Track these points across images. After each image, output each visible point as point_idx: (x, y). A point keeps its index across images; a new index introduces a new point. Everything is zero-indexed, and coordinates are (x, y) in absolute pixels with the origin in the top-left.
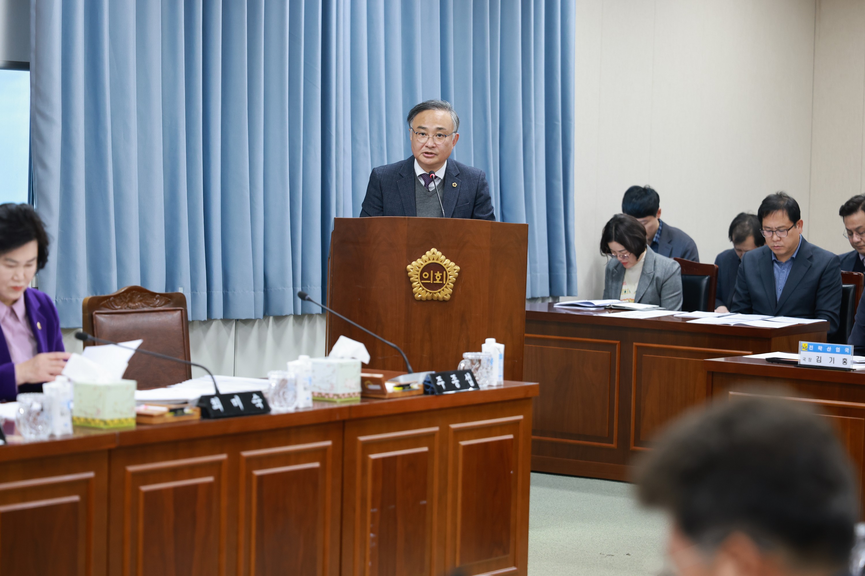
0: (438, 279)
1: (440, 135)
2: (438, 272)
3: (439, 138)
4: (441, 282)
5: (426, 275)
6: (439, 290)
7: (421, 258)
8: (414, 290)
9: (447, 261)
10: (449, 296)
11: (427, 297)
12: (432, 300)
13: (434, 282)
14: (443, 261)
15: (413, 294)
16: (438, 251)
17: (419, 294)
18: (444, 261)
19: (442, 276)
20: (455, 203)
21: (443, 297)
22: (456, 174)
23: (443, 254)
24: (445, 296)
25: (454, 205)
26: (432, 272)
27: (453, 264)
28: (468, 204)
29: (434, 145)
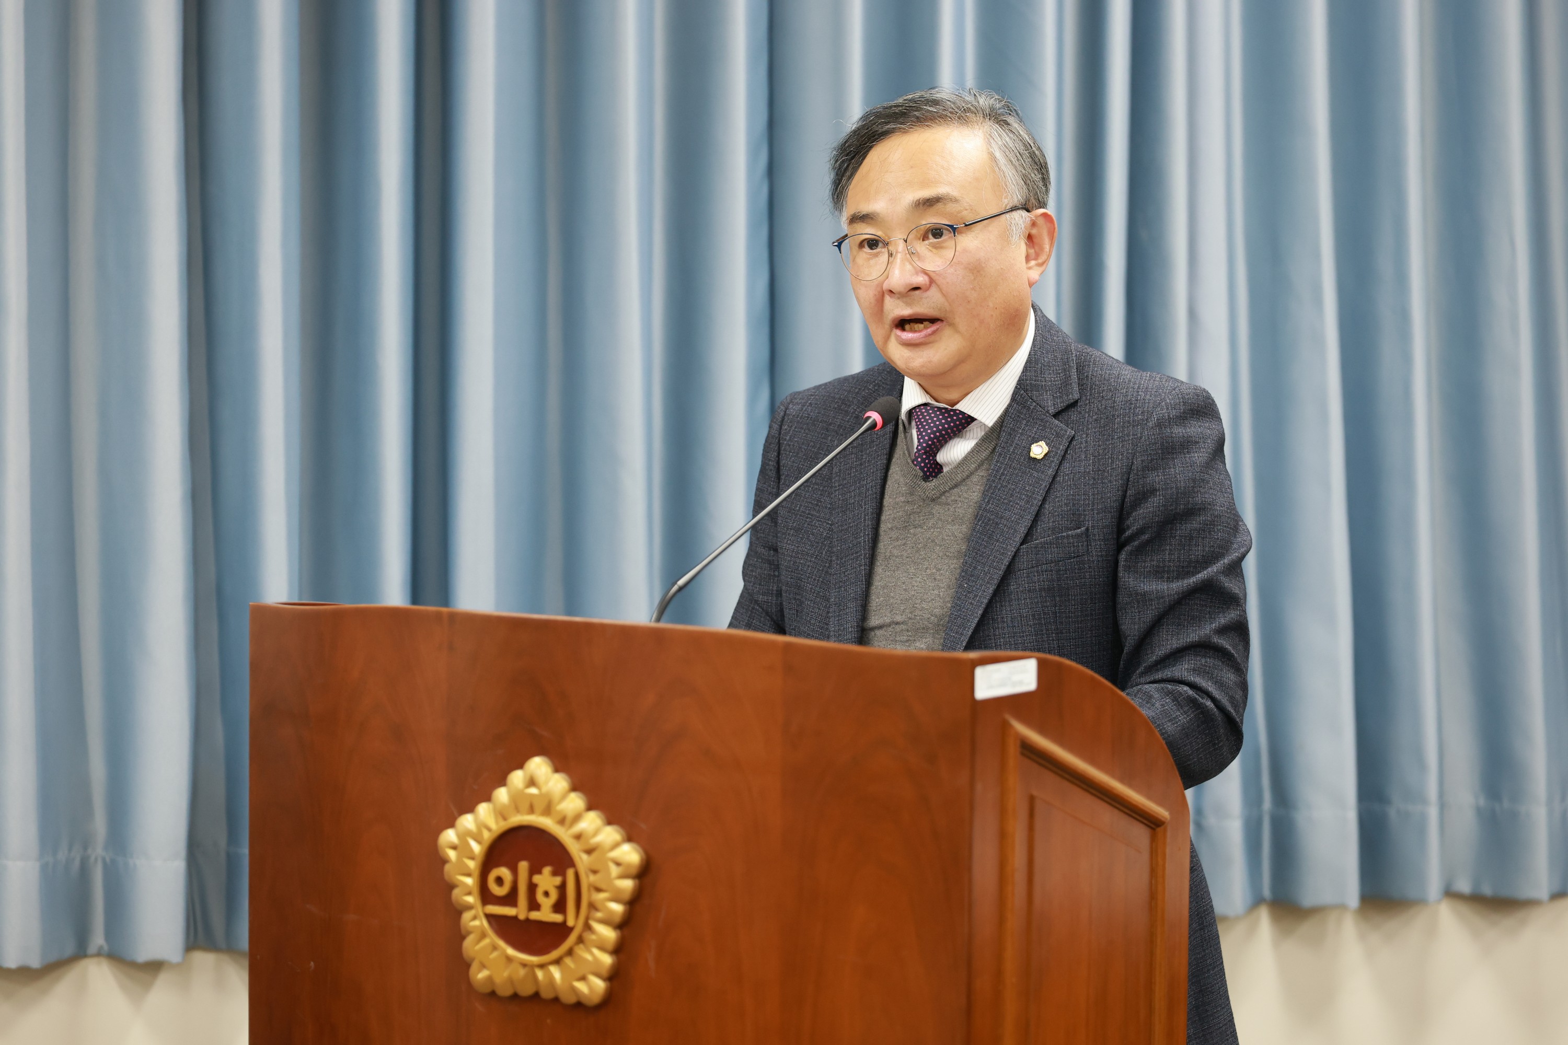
0: (547, 903)
1: (937, 232)
2: (547, 870)
3: (936, 247)
4: (558, 918)
5: (499, 881)
6: (555, 954)
7: (488, 799)
8: (468, 943)
9: (591, 821)
10: (599, 985)
11: (511, 981)
12: (536, 995)
13: (535, 915)
14: (568, 821)
15: (464, 965)
16: (557, 770)
17: (483, 966)
18: (577, 818)
19: (562, 888)
20: (1022, 530)
21: (574, 990)
22: (1060, 406)
23: (574, 788)
24: (581, 986)
25: (1018, 539)
26: (523, 866)
27: (610, 834)
28: (1078, 536)
29: (920, 280)
